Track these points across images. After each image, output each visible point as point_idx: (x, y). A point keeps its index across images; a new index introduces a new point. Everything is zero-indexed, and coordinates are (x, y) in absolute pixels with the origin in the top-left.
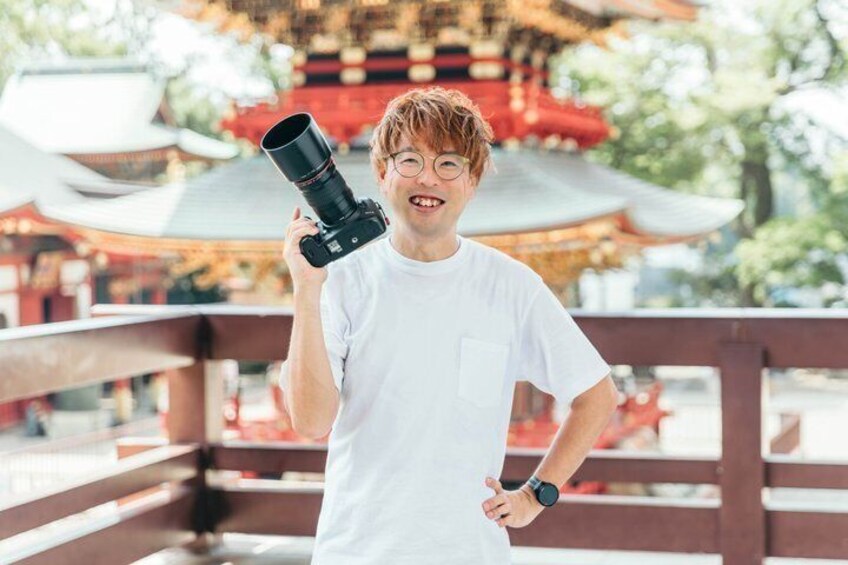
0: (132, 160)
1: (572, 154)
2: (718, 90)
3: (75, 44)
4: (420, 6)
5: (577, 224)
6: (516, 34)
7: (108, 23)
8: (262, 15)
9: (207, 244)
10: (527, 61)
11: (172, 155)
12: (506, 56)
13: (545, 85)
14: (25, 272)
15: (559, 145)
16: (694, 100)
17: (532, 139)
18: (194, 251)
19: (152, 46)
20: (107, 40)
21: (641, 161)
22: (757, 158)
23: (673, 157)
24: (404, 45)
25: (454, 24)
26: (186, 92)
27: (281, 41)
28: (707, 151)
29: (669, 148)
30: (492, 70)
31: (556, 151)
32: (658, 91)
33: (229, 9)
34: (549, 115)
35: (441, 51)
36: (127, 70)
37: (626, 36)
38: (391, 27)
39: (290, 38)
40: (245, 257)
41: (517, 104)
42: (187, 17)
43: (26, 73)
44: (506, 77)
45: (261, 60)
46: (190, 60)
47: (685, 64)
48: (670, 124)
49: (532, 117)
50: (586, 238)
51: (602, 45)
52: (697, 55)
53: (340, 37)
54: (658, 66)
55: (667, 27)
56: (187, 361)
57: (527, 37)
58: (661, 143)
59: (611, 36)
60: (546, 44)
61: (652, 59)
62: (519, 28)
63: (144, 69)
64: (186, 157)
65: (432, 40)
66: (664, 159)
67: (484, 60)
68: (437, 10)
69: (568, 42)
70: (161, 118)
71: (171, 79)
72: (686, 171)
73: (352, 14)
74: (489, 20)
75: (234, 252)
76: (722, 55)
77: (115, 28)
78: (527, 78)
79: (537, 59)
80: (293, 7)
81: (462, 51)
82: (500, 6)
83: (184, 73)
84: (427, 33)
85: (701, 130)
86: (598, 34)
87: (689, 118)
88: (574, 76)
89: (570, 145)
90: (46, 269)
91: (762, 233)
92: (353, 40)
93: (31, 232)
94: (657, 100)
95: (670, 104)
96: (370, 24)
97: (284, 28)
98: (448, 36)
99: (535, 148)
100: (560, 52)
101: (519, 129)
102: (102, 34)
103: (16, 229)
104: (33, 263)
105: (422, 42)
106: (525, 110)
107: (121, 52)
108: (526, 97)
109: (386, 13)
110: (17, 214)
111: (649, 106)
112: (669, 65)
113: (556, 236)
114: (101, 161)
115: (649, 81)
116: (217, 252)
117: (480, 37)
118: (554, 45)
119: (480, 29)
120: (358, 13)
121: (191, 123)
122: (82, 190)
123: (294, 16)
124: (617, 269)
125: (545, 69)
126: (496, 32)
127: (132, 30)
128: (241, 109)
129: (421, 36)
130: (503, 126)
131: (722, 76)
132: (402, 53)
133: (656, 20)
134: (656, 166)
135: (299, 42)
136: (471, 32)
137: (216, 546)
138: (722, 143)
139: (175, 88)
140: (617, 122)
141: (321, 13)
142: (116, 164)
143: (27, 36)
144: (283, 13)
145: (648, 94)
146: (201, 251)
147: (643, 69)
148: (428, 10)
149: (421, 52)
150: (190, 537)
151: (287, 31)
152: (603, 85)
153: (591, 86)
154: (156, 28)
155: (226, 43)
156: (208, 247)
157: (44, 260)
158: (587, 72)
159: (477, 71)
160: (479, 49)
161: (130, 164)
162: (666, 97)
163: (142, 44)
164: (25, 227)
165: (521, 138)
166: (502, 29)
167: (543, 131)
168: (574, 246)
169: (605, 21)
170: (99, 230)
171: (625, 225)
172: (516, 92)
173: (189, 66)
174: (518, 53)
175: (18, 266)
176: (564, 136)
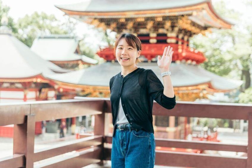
0: (69, 63)
1: (195, 65)
2: (235, 49)
3: (53, 31)
4: (153, 22)
5: (197, 85)
6: (180, 31)
7: (62, 25)
8: (109, 23)
9: (91, 87)
10: (183, 39)
11: (80, 62)
12: (177, 37)
13: (188, 45)
14: (38, 93)
15: (191, 63)
16: (229, 52)
17: (184, 61)
18: (87, 89)
19: (74, 32)
20: (62, 29)
21: (213, 69)
22: (246, 69)
23: (222, 68)
24: (149, 33)
25: (163, 28)
26: (83, 45)
27: (114, 31)
28: (231, 67)
29: (221, 65)
30: (173, 41)
31: (190, 64)
32: (218, 49)
33: (99, 21)
34: (189, 54)
35: (159, 35)
36: (68, 38)
37: (211, 32)
38: (145, 28)
39: (116, 30)
40: (101, 91)
41: (180, 51)
42: (88, 23)
43: (40, 38)
44: (177, 43)
45: (105, 36)
46: (85, 36)
47: (226, 41)
48: (222, 58)
49: (184, 54)
50: (199, 89)
51: (204, 35)
52: (230, 39)
53: (130, 30)
54: (219, 42)
55: (222, 31)
56: (100, 113)
57: (183, 32)
58: (219, 64)
59: (207, 32)
60: (188, 34)
61: (218, 39)
62: (181, 29)
63: (73, 38)
64: (84, 63)
65: (156, 32)
66: (219, 69)
67: (171, 38)
68: (158, 23)
69: (194, 34)
70: (77, 52)
71: (79, 41)
72: (226, 72)
73: (134, 24)
74: (173, 27)
75: (98, 89)
76: (237, 39)
77: (64, 26)
78: (183, 43)
79: (186, 38)
80: (118, 21)
81: (165, 35)
82: (176, 23)
83: (83, 39)
84: (155, 29)
85: (231, 61)
86: (203, 32)
87: (227, 57)
88: (194, 44)
89: (194, 63)
90: (44, 93)
91: (247, 91)
92: (134, 31)
93: (41, 82)
94: (218, 52)
95: (222, 53)
96: (139, 27)
97: (115, 27)
98: (161, 31)
99: (185, 63)
100: (192, 36)
101: (180, 58)
102: (60, 28)
103: (37, 81)
104: (40, 91)
105: (154, 32)
106: (182, 52)
107: (65, 33)
108: (183, 49)
109: (144, 24)
110: (37, 77)
111: (216, 53)
112: (222, 42)
113: (190, 88)
114: (60, 63)
115: (216, 46)
116: (93, 89)
117: (170, 31)
118: (190, 34)
119: (170, 29)
120: (136, 23)
121: (84, 54)
122: (54, 71)
123: (118, 24)
124: (206, 99)
125: (188, 41)
126: (175, 30)
127: (69, 27)
128: (102, 49)
129: (153, 31)
130: (176, 57)
131: (237, 45)
132: (148, 35)
133: (220, 28)
134: (217, 70)
135: (118, 31)
136: (167, 30)
137: (106, 164)
138: (236, 65)
139: (81, 44)
140: (207, 57)
141: (125, 23)
142: (64, 64)
143: (40, 27)
144: (115, 23)
145: (215, 50)
146: (89, 89)
147: (214, 42)
148: (156, 23)
149: (153, 35)
150: (99, 161)
151: (116, 28)
152: (203, 47)
153: (199, 47)
154: (76, 26)
155: (96, 31)
156: (91, 88)
157: (43, 90)
158: (198, 43)
159: (169, 41)
160: (169, 35)
161: (68, 64)
162: (221, 51)
163: (72, 31)
164: (39, 80)
165: (181, 60)
166: (176, 29)
167: (187, 59)
168: (195, 91)
169: (205, 28)
170: (61, 82)
171: (210, 86)
172: (180, 47)
173: (85, 38)
174: (181, 36)
175: (36, 91)
176: (193, 60)
